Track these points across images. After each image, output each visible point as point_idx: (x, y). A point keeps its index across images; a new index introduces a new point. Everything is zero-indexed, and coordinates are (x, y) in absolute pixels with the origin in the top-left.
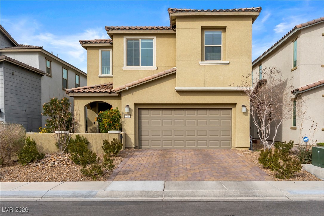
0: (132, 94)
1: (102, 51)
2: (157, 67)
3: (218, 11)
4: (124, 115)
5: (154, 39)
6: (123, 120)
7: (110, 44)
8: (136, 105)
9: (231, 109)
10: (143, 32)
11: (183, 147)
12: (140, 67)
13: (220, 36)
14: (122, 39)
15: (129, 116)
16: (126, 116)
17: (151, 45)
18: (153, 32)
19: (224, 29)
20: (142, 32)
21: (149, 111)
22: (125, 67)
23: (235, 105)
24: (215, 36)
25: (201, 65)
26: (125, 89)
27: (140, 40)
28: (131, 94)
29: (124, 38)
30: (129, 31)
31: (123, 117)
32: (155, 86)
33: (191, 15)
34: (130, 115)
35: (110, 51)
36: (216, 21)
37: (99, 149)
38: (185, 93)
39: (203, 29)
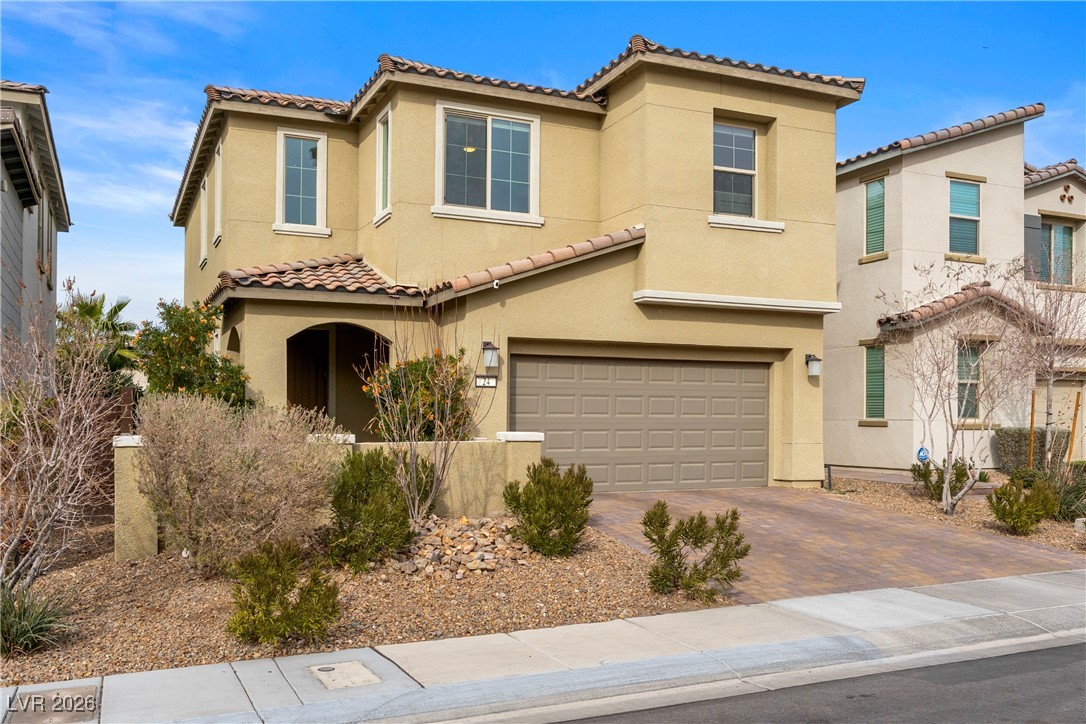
0: (503, 305)
1: (287, 137)
2: (542, 219)
3: (764, 71)
4: (472, 375)
5: (536, 126)
6: (470, 394)
7: (326, 114)
8: (512, 341)
9: (768, 365)
10: (508, 94)
11: (639, 485)
12: (488, 212)
13: (751, 143)
14: (432, 107)
15: (492, 382)
16: (480, 382)
17: (523, 141)
18: (538, 102)
19: (765, 124)
20: (503, 93)
21: (541, 366)
22: (439, 206)
23: (783, 353)
24: (740, 141)
25: (713, 226)
26: (489, 286)
27: (489, 119)
28: (497, 305)
29: (437, 105)
30: (462, 83)
31: (473, 385)
32: (574, 281)
33: (695, 68)
34: (496, 377)
35: (316, 140)
36: (751, 98)
37: (470, 501)
38: (660, 311)
39: (721, 116)
